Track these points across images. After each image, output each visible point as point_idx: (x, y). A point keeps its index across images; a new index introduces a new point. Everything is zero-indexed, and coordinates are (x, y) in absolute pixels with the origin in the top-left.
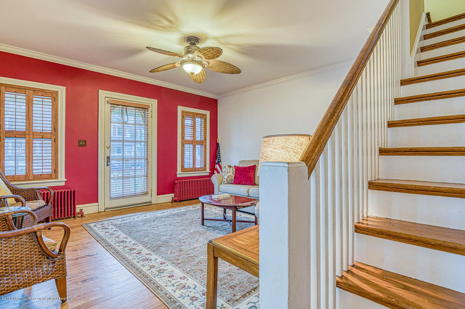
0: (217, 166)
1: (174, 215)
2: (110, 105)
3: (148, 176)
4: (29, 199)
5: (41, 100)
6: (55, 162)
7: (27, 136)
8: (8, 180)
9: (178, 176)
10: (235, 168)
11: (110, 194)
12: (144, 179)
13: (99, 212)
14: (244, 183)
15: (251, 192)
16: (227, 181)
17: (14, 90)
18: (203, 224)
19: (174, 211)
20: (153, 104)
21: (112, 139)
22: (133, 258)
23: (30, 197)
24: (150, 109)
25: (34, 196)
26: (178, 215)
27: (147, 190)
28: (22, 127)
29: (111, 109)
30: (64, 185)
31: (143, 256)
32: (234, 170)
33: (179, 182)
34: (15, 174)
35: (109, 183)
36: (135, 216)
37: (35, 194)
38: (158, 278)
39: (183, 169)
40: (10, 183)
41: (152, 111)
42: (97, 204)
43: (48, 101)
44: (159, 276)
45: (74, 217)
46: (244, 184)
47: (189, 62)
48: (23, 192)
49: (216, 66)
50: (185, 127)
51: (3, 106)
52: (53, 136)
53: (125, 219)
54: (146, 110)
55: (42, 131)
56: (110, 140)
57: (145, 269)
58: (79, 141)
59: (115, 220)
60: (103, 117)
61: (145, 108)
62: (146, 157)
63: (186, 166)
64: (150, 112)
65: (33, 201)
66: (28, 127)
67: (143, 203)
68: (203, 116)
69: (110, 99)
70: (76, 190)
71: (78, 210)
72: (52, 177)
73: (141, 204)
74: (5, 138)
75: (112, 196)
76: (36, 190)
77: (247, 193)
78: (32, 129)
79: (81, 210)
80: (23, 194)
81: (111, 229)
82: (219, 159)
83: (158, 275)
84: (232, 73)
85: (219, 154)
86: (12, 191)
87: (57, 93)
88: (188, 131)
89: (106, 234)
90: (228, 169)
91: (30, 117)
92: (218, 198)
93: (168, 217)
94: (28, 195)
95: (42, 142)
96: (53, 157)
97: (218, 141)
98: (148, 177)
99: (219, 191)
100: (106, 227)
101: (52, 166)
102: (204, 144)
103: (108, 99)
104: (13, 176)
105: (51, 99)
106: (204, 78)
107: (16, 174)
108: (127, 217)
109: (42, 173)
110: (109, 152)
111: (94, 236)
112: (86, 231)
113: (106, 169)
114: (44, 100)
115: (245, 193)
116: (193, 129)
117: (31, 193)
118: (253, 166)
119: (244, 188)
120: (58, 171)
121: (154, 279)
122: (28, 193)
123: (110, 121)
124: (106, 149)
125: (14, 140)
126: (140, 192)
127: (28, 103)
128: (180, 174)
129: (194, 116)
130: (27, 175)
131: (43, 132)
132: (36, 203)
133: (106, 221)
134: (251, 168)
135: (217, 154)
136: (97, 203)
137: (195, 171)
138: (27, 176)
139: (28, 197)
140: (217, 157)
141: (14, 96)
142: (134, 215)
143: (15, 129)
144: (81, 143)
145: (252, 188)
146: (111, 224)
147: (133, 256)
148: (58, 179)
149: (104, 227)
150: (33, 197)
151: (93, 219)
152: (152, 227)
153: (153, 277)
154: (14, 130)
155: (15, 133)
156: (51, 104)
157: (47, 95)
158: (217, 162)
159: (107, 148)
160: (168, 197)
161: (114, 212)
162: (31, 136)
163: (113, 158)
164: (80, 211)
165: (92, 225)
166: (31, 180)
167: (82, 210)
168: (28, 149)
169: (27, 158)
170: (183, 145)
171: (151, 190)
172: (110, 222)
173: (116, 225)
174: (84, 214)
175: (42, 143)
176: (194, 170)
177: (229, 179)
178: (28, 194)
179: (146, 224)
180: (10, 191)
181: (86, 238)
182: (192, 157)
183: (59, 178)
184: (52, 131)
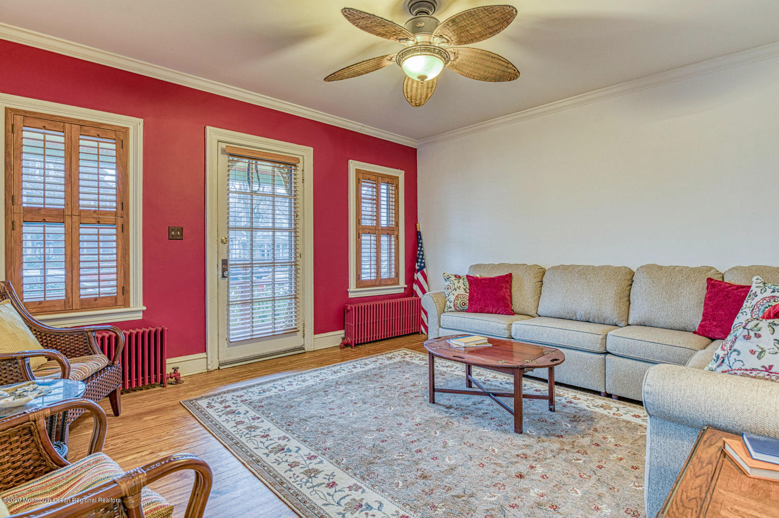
0: (418, 276)
1: (359, 377)
2: (226, 157)
3: (297, 296)
4: (74, 353)
5: (95, 144)
6: (122, 272)
7: (68, 220)
8: (28, 311)
9: (351, 295)
10: (468, 280)
11: (228, 334)
12: (290, 304)
13: (209, 372)
14: (491, 311)
15: (516, 329)
16: (454, 306)
17: (40, 123)
18: (433, 401)
19: (355, 367)
20: (305, 154)
21: (231, 224)
22: (257, 447)
23: (77, 349)
24: (300, 166)
25: (85, 346)
26: (366, 376)
27: (296, 324)
28: (56, 200)
29: (229, 166)
30: (141, 318)
31: (273, 442)
32: (467, 284)
33: (355, 307)
34: (45, 297)
35: (226, 312)
36: (283, 380)
37: (86, 341)
38: (308, 488)
39: (360, 283)
40: (33, 317)
41: (303, 171)
42: (203, 355)
43: (109, 147)
44: (309, 485)
45: (162, 384)
46: (492, 313)
47: (421, 51)
48: (62, 338)
49: (469, 63)
50: (363, 200)
51: (18, 155)
52: (119, 220)
53: (265, 387)
54: (293, 167)
55: (97, 209)
56: (228, 228)
57: (281, 469)
58: (170, 230)
59: (245, 391)
60: (215, 181)
61: (290, 164)
62: (293, 260)
63: (364, 277)
64: (299, 172)
65: (84, 357)
66: (69, 200)
67: (289, 351)
68: (392, 181)
69: (228, 145)
70: (166, 329)
71: (169, 370)
72: (119, 303)
73: (285, 352)
74: (24, 224)
75: (233, 338)
76: (89, 333)
77: (506, 331)
78: (77, 205)
79: (175, 370)
80: (62, 342)
81: (245, 414)
82: (421, 262)
83: (308, 481)
84: (499, 79)
85: (421, 253)
86: (39, 336)
87: (126, 130)
88: (367, 208)
89: (239, 426)
90: (456, 282)
91: (73, 180)
92: (466, 345)
93: (349, 382)
94: (72, 344)
95: (98, 232)
96: (120, 262)
97: (418, 227)
98: (297, 300)
99: (440, 327)
100: (233, 407)
101: (117, 280)
102: (396, 233)
103: (224, 145)
104: (40, 303)
105: (115, 143)
106: (429, 95)
107: (47, 299)
108: (266, 383)
109: (98, 296)
110: (226, 252)
111: (214, 434)
112: (192, 418)
113: (220, 284)
114: (101, 145)
115: (503, 331)
116: (375, 206)
117: (77, 340)
118: (507, 275)
119: (498, 321)
120: (128, 291)
121: (300, 489)
122: (72, 339)
123: (228, 190)
124: (221, 244)
125: (42, 228)
126: (282, 329)
127: (70, 150)
128: (354, 291)
129: (377, 179)
130: (69, 300)
131: (99, 211)
132: (91, 363)
133: (228, 392)
134: (505, 279)
135: (418, 252)
136: (205, 354)
137: (380, 285)
138: (69, 302)
139: (72, 348)
140: (418, 258)
141: (41, 137)
142: (281, 379)
143: (44, 204)
144: (173, 233)
145: (519, 322)
146: (242, 401)
147: (256, 443)
148: (129, 307)
149: (228, 409)
150: (82, 348)
151: (200, 387)
152: (330, 409)
153: (298, 487)
154: (42, 206)
155: (42, 212)
156: (114, 153)
157: (106, 135)
158: (417, 268)
159: (222, 241)
160: (335, 338)
161: (237, 371)
162: (75, 219)
163: (233, 262)
164: (173, 371)
165: (203, 403)
166: (77, 310)
167: (178, 368)
168: (70, 247)
169: (68, 265)
170: (359, 237)
171: (304, 325)
172: (237, 397)
173: (251, 402)
174: (181, 376)
175: (98, 234)
176: (378, 283)
177: (459, 302)
178: (72, 341)
179: (311, 399)
180: (33, 337)
181: (198, 438)
182: (374, 258)
183: (131, 305)
184: (116, 208)
